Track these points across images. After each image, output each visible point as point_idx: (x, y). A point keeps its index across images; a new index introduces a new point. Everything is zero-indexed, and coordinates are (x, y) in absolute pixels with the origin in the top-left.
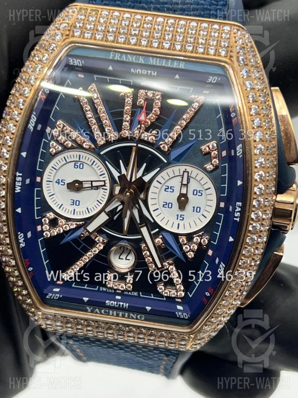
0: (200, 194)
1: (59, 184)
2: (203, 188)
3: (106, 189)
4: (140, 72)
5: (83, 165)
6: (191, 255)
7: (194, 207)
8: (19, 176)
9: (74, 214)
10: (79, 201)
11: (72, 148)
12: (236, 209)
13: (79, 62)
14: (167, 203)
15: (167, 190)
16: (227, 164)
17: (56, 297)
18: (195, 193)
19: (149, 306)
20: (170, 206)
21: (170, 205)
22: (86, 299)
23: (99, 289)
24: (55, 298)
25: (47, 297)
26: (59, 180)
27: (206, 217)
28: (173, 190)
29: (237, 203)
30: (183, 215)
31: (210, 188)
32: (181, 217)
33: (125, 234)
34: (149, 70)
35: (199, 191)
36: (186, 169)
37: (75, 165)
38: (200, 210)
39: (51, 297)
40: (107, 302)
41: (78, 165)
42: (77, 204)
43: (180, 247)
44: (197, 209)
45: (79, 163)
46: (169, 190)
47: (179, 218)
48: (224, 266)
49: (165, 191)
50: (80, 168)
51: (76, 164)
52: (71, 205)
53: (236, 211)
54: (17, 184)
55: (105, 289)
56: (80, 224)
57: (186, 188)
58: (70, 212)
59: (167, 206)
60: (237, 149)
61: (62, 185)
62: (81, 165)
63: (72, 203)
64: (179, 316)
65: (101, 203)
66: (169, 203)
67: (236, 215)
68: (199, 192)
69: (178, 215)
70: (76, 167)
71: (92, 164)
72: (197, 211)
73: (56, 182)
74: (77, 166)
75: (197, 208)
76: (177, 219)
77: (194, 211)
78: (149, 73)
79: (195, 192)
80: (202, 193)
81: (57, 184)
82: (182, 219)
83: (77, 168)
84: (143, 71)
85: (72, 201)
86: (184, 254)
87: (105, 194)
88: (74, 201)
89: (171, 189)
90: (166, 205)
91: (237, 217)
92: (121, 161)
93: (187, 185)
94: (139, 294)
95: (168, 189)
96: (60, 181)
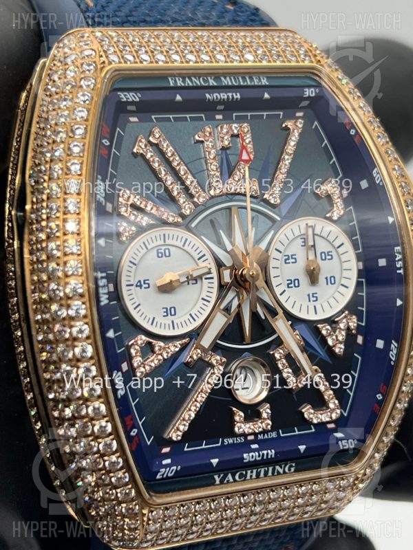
0: (330, 257)
1: (141, 288)
2: (333, 246)
3: (212, 278)
4: (219, 97)
5: (169, 250)
6: (340, 349)
7: (326, 278)
8: (102, 278)
9: (174, 328)
10: (174, 308)
11: (150, 227)
12: (396, 257)
13: (133, 96)
14: (291, 280)
15: (287, 261)
16: (351, 207)
17: (171, 473)
18: (324, 258)
19: (303, 445)
20: (297, 285)
21: (296, 282)
22: (215, 461)
23: (223, 442)
24: (169, 475)
25: (159, 477)
26: (140, 281)
27: (347, 287)
28: (295, 259)
29: (396, 248)
30: (316, 293)
31: (342, 244)
32: (313, 297)
33: (249, 342)
34: (229, 92)
35: (328, 252)
36: (307, 224)
37: (158, 253)
38: (335, 281)
39: (163, 475)
40: (245, 456)
41: (163, 251)
42: (173, 313)
43: (323, 340)
44: (331, 280)
45: (163, 248)
46: (291, 260)
47: (312, 299)
48: (396, 345)
49: (286, 263)
50: (166, 256)
51: (160, 251)
52: (164, 316)
53: (397, 259)
54: (101, 291)
55: (231, 441)
56: (185, 343)
57: (313, 252)
58: (167, 326)
59: (292, 285)
60: (375, 175)
61: (145, 288)
62: (167, 251)
63: (165, 314)
64: (343, 446)
65: (209, 302)
66: (295, 280)
67: (398, 266)
68: (329, 255)
69: (309, 295)
70: (160, 255)
71: (184, 246)
72: (331, 283)
73: (137, 286)
74: (161, 253)
75: (331, 277)
76: (310, 301)
77: (327, 284)
78: (231, 97)
79: (323, 255)
80: (331, 256)
81: (139, 288)
82: (315, 299)
83: (162, 257)
84: (222, 94)
85: (165, 310)
86: (330, 350)
87: (210, 285)
88: (167, 309)
89: (292, 258)
90: (291, 283)
91: (400, 269)
92: (221, 231)
93: (314, 246)
94: (278, 434)
95: (288, 259)
96: (142, 283)
